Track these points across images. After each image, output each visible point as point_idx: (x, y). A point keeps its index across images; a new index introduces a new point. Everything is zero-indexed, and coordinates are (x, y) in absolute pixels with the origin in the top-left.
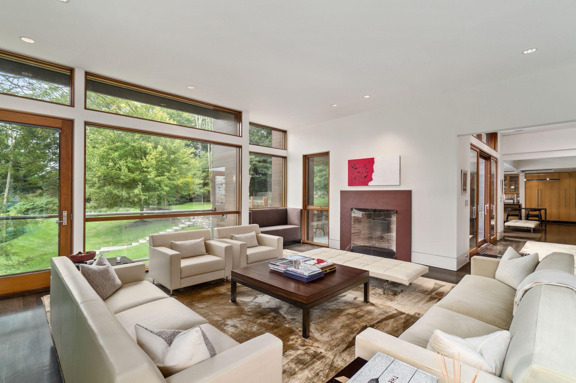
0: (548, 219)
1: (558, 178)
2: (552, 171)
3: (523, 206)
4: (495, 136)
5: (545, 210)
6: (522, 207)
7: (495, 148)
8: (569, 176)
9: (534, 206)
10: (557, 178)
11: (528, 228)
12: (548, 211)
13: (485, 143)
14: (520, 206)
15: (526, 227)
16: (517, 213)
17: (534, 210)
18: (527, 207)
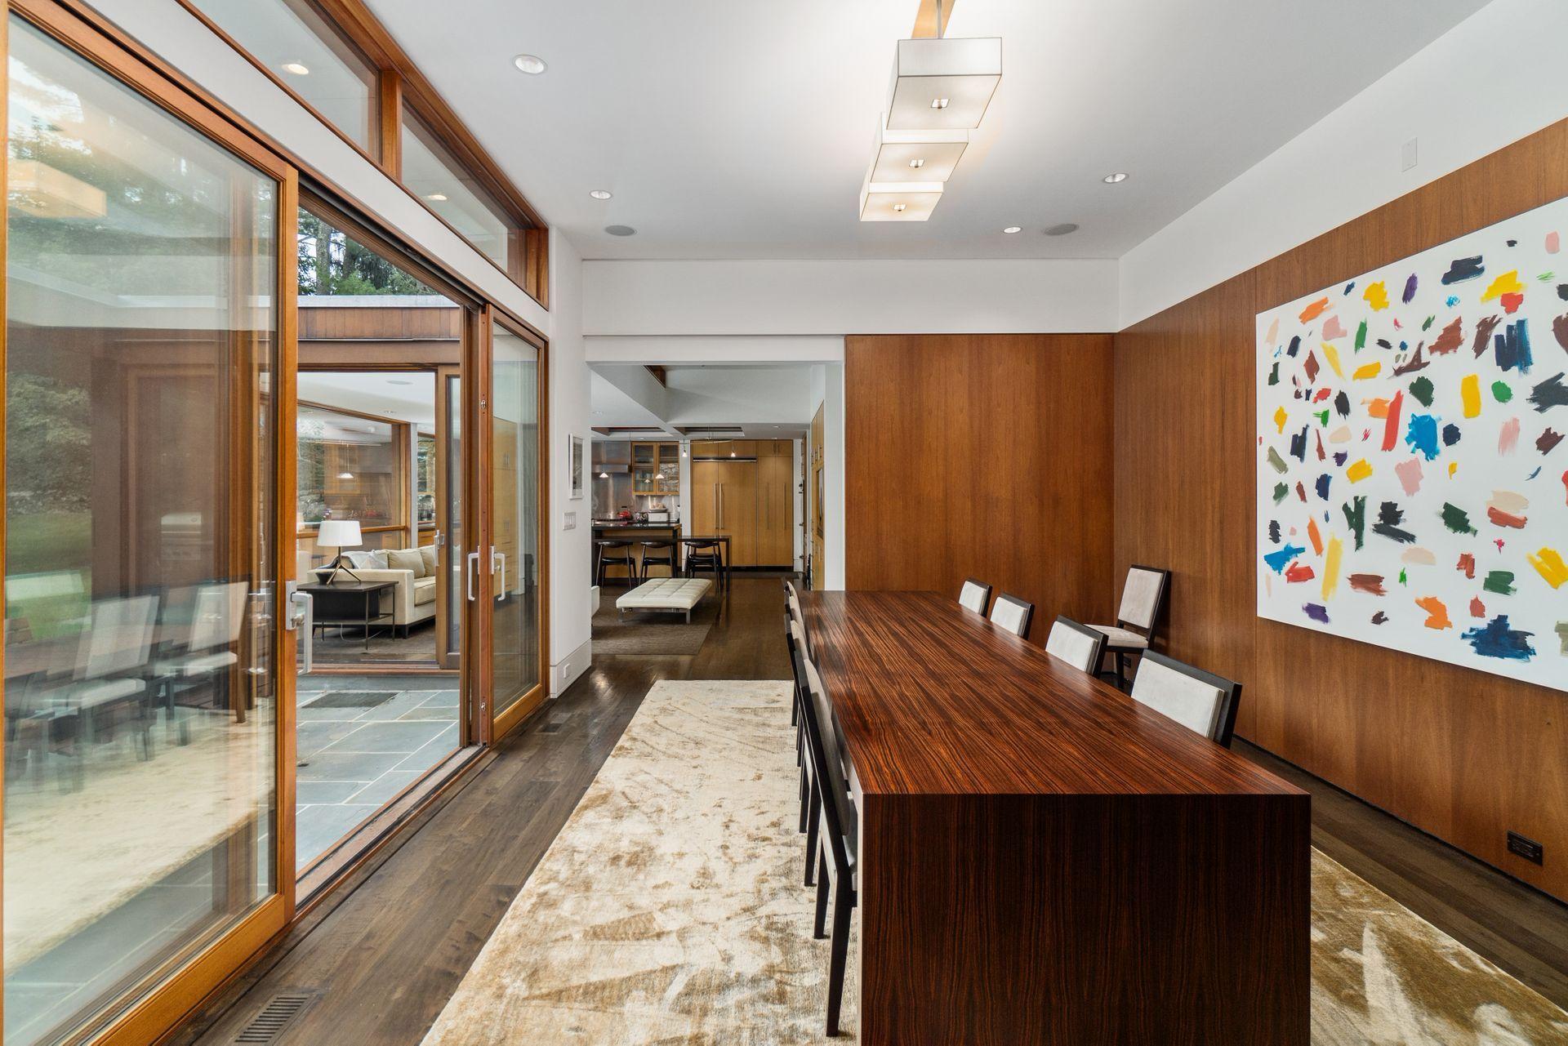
0: (735, 563)
1: (754, 455)
2: (741, 435)
3: (686, 532)
4: (539, 240)
5: (727, 540)
6: (683, 534)
7: (539, 296)
8: (775, 451)
9: (709, 532)
10: (751, 456)
11: (678, 609)
12: (734, 542)
13: (505, 268)
14: (676, 532)
15: (671, 608)
16: (665, 553)
17: (703, 543)
18: (697, 535)
